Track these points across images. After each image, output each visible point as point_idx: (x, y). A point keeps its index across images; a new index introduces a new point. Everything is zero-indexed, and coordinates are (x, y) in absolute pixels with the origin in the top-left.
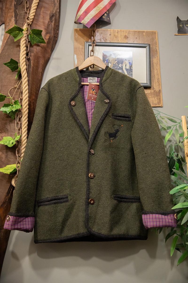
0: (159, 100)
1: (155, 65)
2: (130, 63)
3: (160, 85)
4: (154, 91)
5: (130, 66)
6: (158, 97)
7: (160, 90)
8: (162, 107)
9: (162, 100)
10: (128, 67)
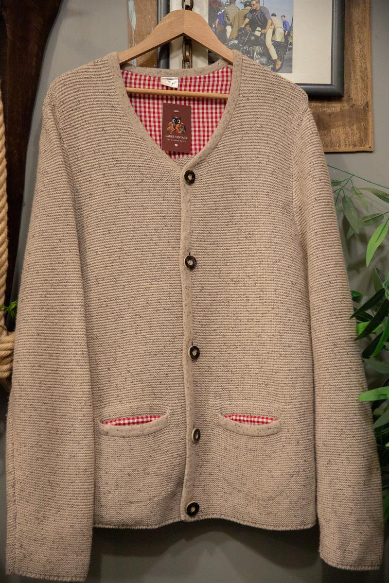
0: (362, 133)
1: (356, 28)
2: (285, 23)
3: (369, 87)
4: (352, 107)
5: (286, 33)
6: (362, 124)
7: (367, 103)
8: (371, 152)
9: (373, 132)
10: (279, 38)
